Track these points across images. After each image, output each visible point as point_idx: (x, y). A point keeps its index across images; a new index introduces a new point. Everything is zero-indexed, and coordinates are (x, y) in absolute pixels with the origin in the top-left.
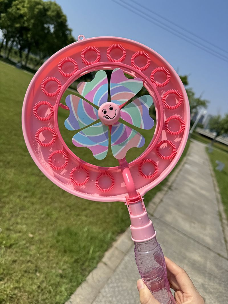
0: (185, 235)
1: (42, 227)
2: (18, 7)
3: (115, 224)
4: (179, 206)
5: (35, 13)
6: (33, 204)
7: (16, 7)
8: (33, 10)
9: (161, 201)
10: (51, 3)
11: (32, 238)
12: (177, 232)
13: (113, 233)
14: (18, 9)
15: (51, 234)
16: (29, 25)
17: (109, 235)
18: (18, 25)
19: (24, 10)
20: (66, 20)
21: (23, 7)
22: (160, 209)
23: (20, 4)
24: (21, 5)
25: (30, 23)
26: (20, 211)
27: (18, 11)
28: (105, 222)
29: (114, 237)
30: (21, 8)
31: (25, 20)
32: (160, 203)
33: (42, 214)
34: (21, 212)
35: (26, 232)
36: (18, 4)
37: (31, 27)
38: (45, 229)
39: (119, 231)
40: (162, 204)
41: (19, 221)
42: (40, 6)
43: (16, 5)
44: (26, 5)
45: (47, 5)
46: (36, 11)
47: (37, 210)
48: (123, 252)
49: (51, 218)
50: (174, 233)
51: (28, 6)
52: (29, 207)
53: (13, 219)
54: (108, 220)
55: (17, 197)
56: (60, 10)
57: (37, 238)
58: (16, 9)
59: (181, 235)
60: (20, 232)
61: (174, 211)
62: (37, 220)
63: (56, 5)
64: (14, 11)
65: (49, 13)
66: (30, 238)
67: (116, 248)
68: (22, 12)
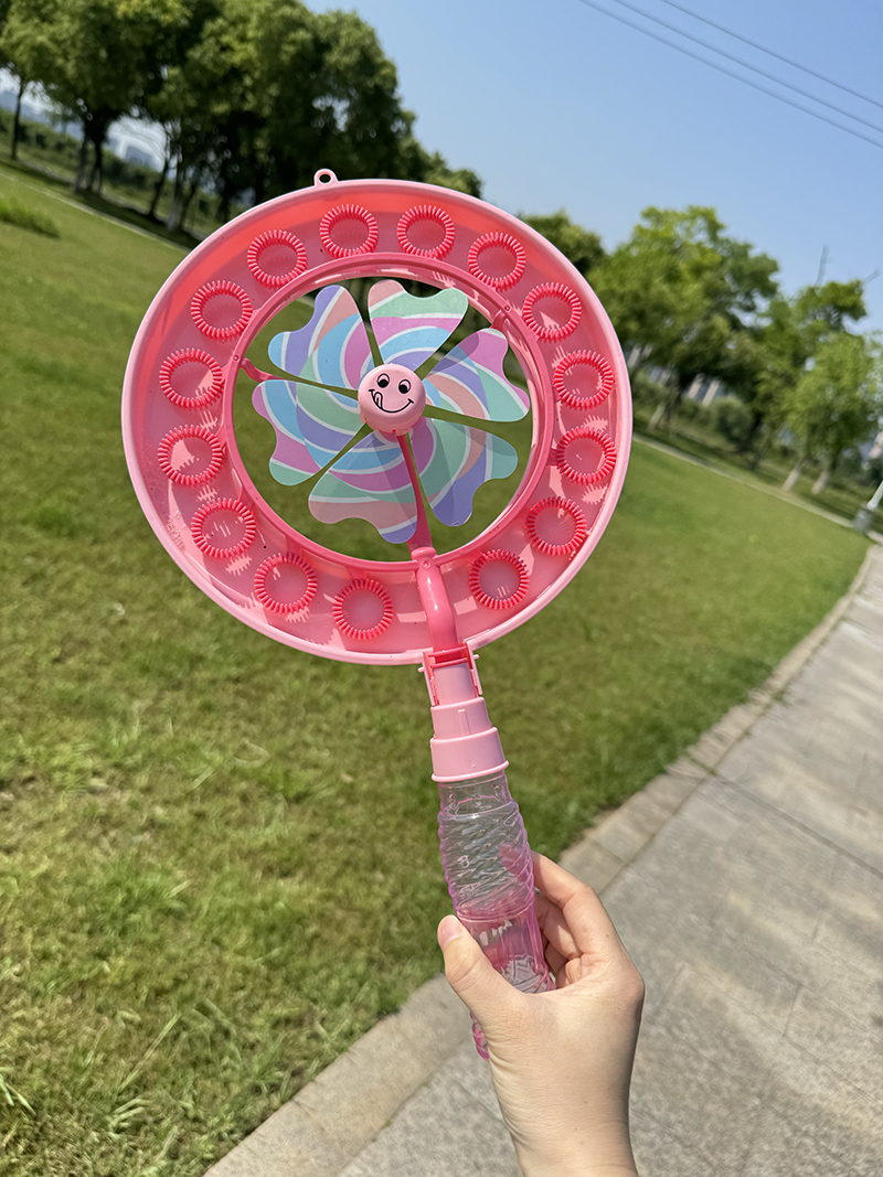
0: (828, 843)
1: (376, 761)
2: (225, 39)
3: (588, 782)
4: (809, 755)
5: (285, 58)
6: (338, 697)
7: (218, 42)
8: (278, 50)
9: (747, 733)
10: (341, 19)
11: (352, 786)
12: (798, 831)
13: (584, 805)
14: (225, 48)
15: (400, 782)
16: (260, 106)
17: (573, 808)
18: (221, 108)
19: (246, 50)
20: (394, 82)
21: (243, 39)
22: (741, 757)
23: (231, 29)
24: (236, 34)
25: (265, 99)
26: (306, 714)
27: (223, 56)
28: (556, 771)
29: (586, 814)
30: (236, 45)
31: (246, 88)
32: (740, 740)
33: (369, 729)
34: (310, 716)
35: (332, 770)
36: (223, 31)
37: (266, 111)
38: (381, 767)
39: (603, 801)
40: (747, 743)
41: (309, 738)
42: (302, 35)
43: (217, 35)
44: (250, 34)
45: (328, 25)
46: (286, 52)
47: (354, 714)
48: (617, 859)
49: (395, 741)
50: (789, 833)
51: (260, 34)
52: (329, 706)
53: (292, 732)
54: (564, 768)
55: (292, 674)
56: (374, 43)
57: (365, 787)
58: (217, 49)
59: (813, 841)
60: (316, 766)
61: (792, 770)
62: (357, 741)
63: (357, 24)
64: (211, 54)
65: (333, 58)
66: (346, 784)
67: (597, 845)
68: (236, 59)
